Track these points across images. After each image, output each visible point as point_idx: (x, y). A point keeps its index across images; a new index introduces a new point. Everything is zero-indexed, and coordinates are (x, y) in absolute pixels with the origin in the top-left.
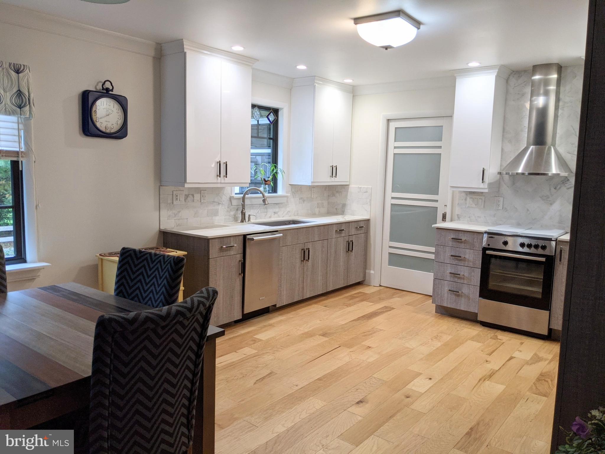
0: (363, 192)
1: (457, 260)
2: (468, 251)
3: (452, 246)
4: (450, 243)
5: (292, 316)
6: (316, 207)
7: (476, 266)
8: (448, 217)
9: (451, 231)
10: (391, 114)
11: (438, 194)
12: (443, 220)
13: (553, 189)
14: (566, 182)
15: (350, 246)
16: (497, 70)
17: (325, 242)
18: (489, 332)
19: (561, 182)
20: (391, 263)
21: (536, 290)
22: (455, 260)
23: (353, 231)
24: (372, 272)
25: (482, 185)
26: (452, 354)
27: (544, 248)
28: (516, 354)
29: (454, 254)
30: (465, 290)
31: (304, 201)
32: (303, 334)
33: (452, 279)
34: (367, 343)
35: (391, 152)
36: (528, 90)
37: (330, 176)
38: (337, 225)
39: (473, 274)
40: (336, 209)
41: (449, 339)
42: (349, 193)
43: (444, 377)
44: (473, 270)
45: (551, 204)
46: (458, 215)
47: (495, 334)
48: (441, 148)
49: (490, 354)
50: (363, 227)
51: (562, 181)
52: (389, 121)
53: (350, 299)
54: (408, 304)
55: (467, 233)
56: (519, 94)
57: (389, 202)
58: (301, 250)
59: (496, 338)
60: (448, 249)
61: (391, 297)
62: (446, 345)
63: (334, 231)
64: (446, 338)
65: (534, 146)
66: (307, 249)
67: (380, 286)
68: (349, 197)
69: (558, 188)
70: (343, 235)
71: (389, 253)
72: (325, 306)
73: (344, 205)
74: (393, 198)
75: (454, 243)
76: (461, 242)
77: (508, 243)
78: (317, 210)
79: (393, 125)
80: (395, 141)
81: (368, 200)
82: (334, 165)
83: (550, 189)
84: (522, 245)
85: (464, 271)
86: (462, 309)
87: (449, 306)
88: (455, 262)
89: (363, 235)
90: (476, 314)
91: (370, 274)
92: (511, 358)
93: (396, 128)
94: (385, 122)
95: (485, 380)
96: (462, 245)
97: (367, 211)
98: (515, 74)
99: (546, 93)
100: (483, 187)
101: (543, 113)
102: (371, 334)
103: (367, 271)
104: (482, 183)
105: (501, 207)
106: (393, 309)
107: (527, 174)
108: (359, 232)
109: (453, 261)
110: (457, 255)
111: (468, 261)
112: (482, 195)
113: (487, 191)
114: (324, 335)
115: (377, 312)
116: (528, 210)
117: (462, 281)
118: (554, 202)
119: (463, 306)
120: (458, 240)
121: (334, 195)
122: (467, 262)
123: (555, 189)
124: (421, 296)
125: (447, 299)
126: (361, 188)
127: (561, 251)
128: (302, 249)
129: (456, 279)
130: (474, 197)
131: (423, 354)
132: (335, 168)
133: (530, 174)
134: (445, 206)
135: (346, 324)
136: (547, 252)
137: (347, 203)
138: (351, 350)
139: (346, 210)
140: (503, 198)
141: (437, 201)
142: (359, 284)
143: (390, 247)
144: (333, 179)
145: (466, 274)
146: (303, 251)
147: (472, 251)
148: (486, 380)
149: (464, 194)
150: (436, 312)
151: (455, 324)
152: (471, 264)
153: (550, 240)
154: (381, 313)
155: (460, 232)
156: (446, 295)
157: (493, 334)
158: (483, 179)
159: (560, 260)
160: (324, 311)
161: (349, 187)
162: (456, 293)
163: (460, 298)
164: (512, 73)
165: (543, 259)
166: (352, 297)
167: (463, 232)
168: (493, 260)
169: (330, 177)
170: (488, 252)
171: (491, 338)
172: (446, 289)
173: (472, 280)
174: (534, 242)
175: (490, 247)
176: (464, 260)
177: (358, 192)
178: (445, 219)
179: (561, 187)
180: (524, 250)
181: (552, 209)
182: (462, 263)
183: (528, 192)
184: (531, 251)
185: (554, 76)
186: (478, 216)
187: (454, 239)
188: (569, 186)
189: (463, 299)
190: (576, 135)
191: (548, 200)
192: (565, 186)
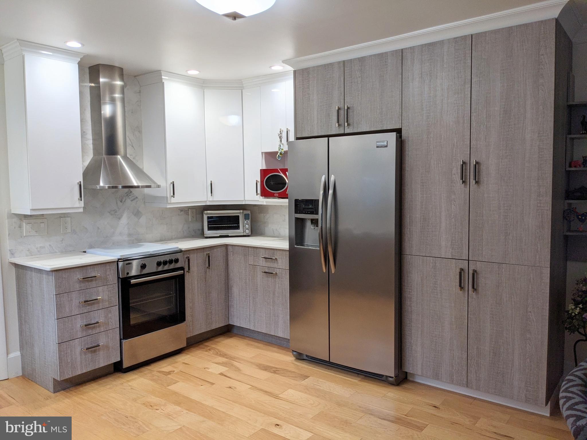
1: (88, 306)
2: (100, 289)
3: (80, 289)
4: (77, 286)
7: (112, 305)
9: (75, 270)
13: (119, 202)
14: (129, 194)
18: (145, 372)
19: (126, 194)
22: (86, 306)
25: (77, 204)
27: (176, 261)
29: (84, 300)
30: (103, 340)
33: (84, 335)
39: (109, 315)
41: (160, 398)
44: (110, 311)
45: (120, 219)
46: (10, 250)
51: (126, 193)
59: (166, 373)
60: (74, 295)
69: (124, 200)
75: (83, 285)
76: (92, 280)
77: (146, 266)
83: (117, 203)
84: (159, 264)
85: (99, 316)
87: (84, 371)
88: (88, 308)
90: (120, 362)
92: (222, 375)
96: (94, 284)
100: (79, 206)
104: (80, 200)
105: (69, 230)
109: (84, 308)
111: (103, 300)
112: (43, 217)
116: (98, 228)
117: (98, 330)
118: (122, 216)
119: (102, 362)
120: (87, 279)
122: (101, 304)
123: (121, 202)
125: (81, 363)
127: (189, 260)
129: (90, 331)
130: (32, 221)
131: (203, 421)
136: (179, 265)
140: (70, 218)
145: (102, 319)
147: (106, 287)
149: (16, 220)
150: (55, 392)
152: (107, 304)
153: (180, 251)
156: (79, 359)
158: (81, 196)
159: (189, 269)
162: (92, 349)
163: (97, 353)
172: (78, 350)
173: (109, 322)
174: (167, 258)
175: (128, 275)
176: (97, 301)
179: (126, 199)
180: (160, 269)
181: (121, 224)
182: (95, 307)
183: (97, 208)
184: (166, 267)
185: (118, 83)
186: (40, 247)
187: (83, 279)
188: (133, 198)
189: (101, 353)
190: (132, 146)
191: (116, 214)
192: (130, 199)
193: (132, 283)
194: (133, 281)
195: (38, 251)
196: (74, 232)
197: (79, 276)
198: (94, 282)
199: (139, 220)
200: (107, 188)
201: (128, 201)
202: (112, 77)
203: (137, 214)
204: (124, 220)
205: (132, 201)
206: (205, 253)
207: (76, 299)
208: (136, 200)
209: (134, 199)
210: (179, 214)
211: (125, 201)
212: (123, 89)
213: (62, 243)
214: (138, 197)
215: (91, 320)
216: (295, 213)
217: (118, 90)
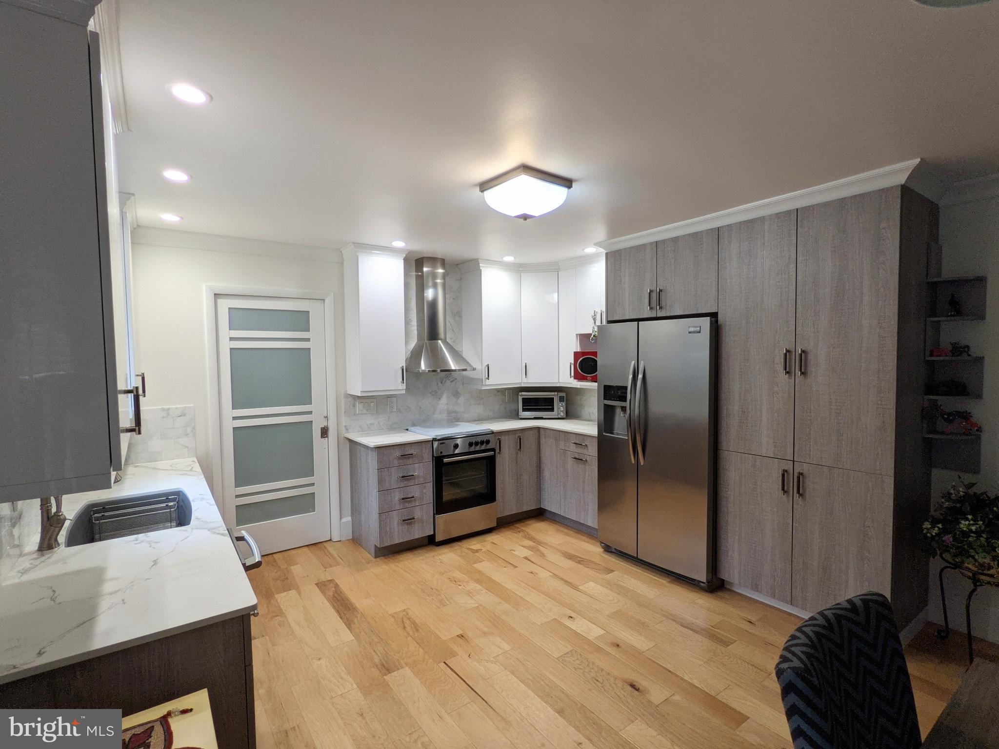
0: (175, 415)
2: (417, 466)
3: (399, 465)
4: (396, 462)
7: (427, 481)
10: (222, 286)
11: (310, 403)
12: (322, 437)
13: (439, 384)
14: (449, 375)
19: (446, 376)
21: (482, 486)
22: (404, 481)
27: (488, 442)
29: (402, 475)
30: (417, 514)
33: (401, 507)
35: (226, 346)
39: (424, 491)
41: (464, 575)
44: (425, 487)
45: (440, 399)
48: (309, 341)
52: (216, 296)
54: (324, 566)
57: (229, 425)
60: (393, 470)
62: (478, 581)
64: (459, 575)
69: (443, 382)
71: (237, 507)
74: (234, 418)
75: (401, 461)
76: (410, 457)
77: (458, 446)
79: (225, 305)
80: (230, 330)
81: (189, 429)
83: (437, 384)
84: (471, 444)
85: (415, 491)
86: (417, 537)
87: (401, 541)
88: (405, 483)
90: (433, 536)
93: (229, 308)
94: (211, 299)
95: (575, 587)
96: (411, 461)
97: (188, 447)
99: (435, 286)
101: (433, 305)
102: (413, 623)
105: (395, 409)
106: (331, 581)
109: (401, 483)
110: (405, 474)
111: (418, 477)
112: (372, 398)
116: (420, 408)
117: (413, 504)
118: (442, 396)
119: (416, 534)
120: (405, 456)
122: (416, 480)
123: (441, 383)
125: (399, 533)
126: (169, 409)
127: (500, 441)
129: (407, 505)
130: (371, 401)
134: (325, 416)
136: (489, 446)
140: (394, 399)
141: (311, 413)
143: (237, 496)
145: (417, 494)
147: (422, 464)
149: (350, 399)
150: (376, 557)
152: (422, 481)
154: (338, 595)
156: (396, 530)
158: (403, 379)
159: (500, 450)
162: (408, 521)
163: (413, 525)
165: (487, 454)
172: (396, 522)
173: (424, 498)
174: (479, 439)
175: (442, 454)
176: (414, 477)
177: (164, 418)
178: (327, 434)
179: (446, 380)
180: (472, 449)
181: (441, 403)
182: (412, 482)
184: (478, 448)
185: (440, 271)
186: (370, 424)
187: (401, 456)
188: (452, 379)
189: (417, 525)
190: (453, 330)
191: (436, 394)
192: (449, 380)
193: (444, 462)
194: (446, 460)
195: (369, 428)
196: (399, 411)
197: (397, 453)
199: (457, 400)
200: (427, 371)
201: (448, 382)
202: (434, 267)
203: (456, 394)
204: (444, 400)
205: (451, 382)
206: (517, 436)
207: (395, 474)
208: (455, 382)
209: (453, 381)
210: (496, 395)
211: (445, 384)
212: (444, 276)
213: (389, 421)
214: (457, 378)
215: (408, 494)
216: (604, 399)
217: (440, 276)
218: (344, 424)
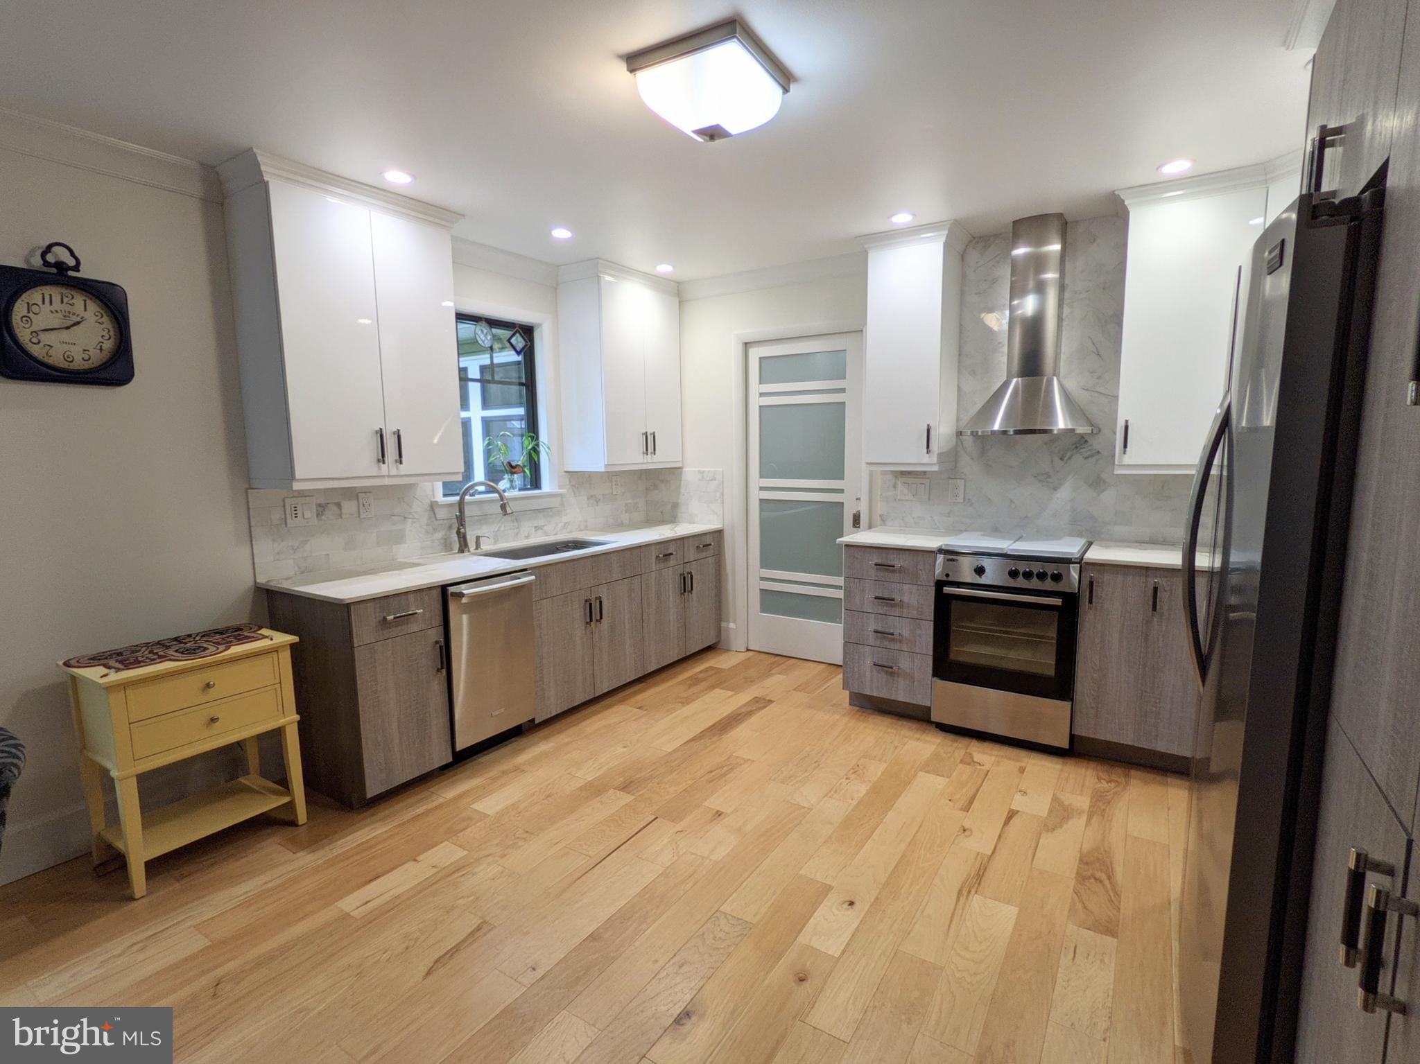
0: (708, 479)
1: (886, 606)
2: (906, 587)
3: (876, 579)
5: (566, 740)
6: (624, 512)
7: (923, 617)
8: (864, 520)
9: (872, 550)
10: (751, 333)
11: (842, 478)
12: (854, 526)
13: (1057, 460)
14: (1081, 445)
15: (686, 583)
16: (946, 232)
17: (636, 580)
18: (955, 745)
19: (1074, 446)
20: (765, 608)
21: (1044, 661)
22: (883, 606)
23: (691, 554)
24: (732, 625)
25: (926, 459)
26: (890, 815)
27: (1057, 578)
28: (1018, 802)
29: (880, 595)
30: (905, 663)
31: (597, 503)
32: (581, 788)
33: (878, 643)
34: (714, 802)
35: (755, 402)
36: (1005, 273)
37: (644, 453)
38: (658, 547)
39: (918, 632)
40: (662, 512)
41: (882, 774)
42: (682, 483)
43: (880, 893)
44: (919, 624)
45: (1055, 489)
46: (881, 516)
47: (968, 751)
48: (845, 392)
49: (967, 808)
50: (710, 545)
51: (1073, 444)
52: (748, 345)
53: (691, 686)
54: (796, 688)
55: (904, 552)
56: (985, 280)
57: (756, 496)
58: (584, 602)
59: (969, 761)
60: (868, 585)
61: (767, 674)
62: (876, 790)
63: (654, 557)
64: (876, 770)
65: (1020, 379)
66: (596, 598)
67: (748, 650)
68: (683, 490)
69: (1067, 457)
70: (672, 563)
71: (760, 589)
72: (639, 708)
73: (675, 506)
74: (762, 489)
75: (880, 574)
76: (894, 571)
77: (985, 571)
78: (625, 517)
79: (755, 354)
80: (760, 383)
81: (718, 495)
82: (650, 431)
83: (1052, 461)
84: (1013, 574)
85: (901, 627)
86: (901, 699)
87: (875, 694)
88: (884, 610)
89: (711, 560)
90: (928, 709)
91: (728, 629)
92: (1012, 815)
93: (760, 358)
94: (740, 348)
95: (969, 892)
96: (896, 577)
97: (716, 514)
98: (977, 242)
100: (928, 462)
102: (725, 775)
103: (723, 624)
104: (927, 453)
105: (960, 499)
106: (771, 702)
107: (1012, 433)
108: (704, 555)
109: (880, 607)
110: (886, 596)
111: (909, 607)
112: (924, 477)
113: (936, 468)
114: (625, 787)
115: (740, 715)
116: (1011, 501)
117: (898, 646)
118: (1060, 484)
119: (900, 693)
120: (887, 568)
121: (656, 487)
122: (905, 610)
123: (1061, 459)
124: (823, 666)
125: (872, 681)
126: (704, 472)
127: (1091, 583)
128: (586, 601)
129: (886, 643)
130: (910, 480)
131: (831, 823)
132: (652, 436)
133: (1017, 432)
134: (857, 499)
135: (675, 751)
136: (1061, 587)
137: (679, 501)
138: (679, 827)
139: (679, 515)
140: (963, 481)
141: (841, 491)
142: (710, 649)
143: (762, 579)
144: (649, 458)
145: (906, 633)
146: (588, 603)
147: (915, 587)
148: (973, 892)
149: (889, 477)
150: (850, 704)
151: (889, 730)
152: (914, 614)
153: (1067, 561)
154: (746, 715)
155: (891, 551)
156: (868, 675)
157: (963, 752)
158: (928, 447)
159: (1091, 602)
160: (634, 720)
161: (682, 472)
162: (887, 669)
163: (896, 679)
164: (971, 242)
165: (1057, 601)
166: (695, 681)
167: (895, 551)
168: (954, 605)
169: (642, 455)
170: (947, 590)
171: (961, 761)
172: (869, 662)
173: (918, 642)
174: (1036, 568)
175: (950, 579)
176: (901, 605)
177: (700, 480)
178: (859, 523)
179: (1072, 456)
181: (1058, 498)
182: (897, 612)
183: (1011, 467)
185: (1054, 247)
186: (918, 517)
187: (879, 565)
188: (1089, 453)
189: (901, 680)
190: (1098, 354)
191: (1049, 481)
192: (1081, 454)
193: (944, 592)
195: (916, 523)
198: (898, 575)
199: (1099, 495)
201: (1078, 459)
203: (1098, 483)
204: (1065, 493)
205: (1086, 458)
206: (1151, 581)
207: (871, 591)
208: (1094, 459)
209: (1092, 456)
211: (1070, 458)
213: (949, 516)
214: (1100, 451)
215: (888, 628)
218: (879, 512)
